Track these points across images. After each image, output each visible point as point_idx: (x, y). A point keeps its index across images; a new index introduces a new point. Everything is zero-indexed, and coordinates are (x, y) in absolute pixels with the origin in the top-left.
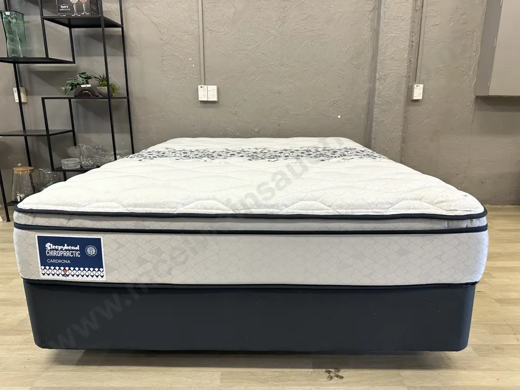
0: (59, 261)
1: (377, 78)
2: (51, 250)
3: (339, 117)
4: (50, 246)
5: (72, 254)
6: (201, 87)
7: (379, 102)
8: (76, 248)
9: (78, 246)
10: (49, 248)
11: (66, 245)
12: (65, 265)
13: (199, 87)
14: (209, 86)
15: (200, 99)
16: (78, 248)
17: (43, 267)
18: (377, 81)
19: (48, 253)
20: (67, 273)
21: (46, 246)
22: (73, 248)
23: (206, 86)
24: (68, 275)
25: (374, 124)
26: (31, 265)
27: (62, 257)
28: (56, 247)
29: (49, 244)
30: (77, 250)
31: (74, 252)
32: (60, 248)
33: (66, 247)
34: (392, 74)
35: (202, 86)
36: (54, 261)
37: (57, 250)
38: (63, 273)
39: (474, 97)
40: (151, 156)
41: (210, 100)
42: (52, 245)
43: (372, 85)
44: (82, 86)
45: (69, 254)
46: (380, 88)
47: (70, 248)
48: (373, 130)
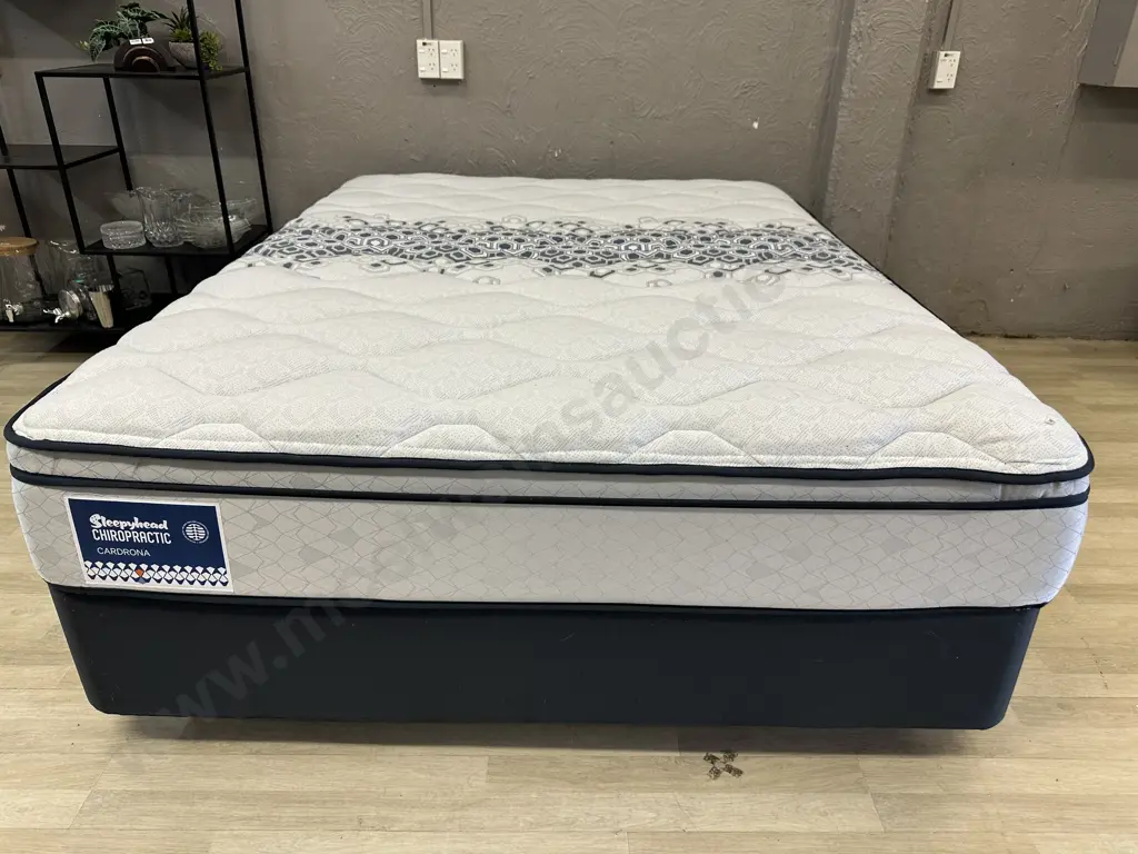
0: (124, 552)
1: (854, 33)
2: (103, 528)
3: (756, 125)
4: (100, 521)
5: (153, 537)
6: (424, 44)
7: (853, 95)
8: (160, 526)
9: (165, 522)
10: (99, 525)
11: (136, 519)
12: (138, 560)
13: (420, 42)
14: (441, 42)
15: (421, 75)
16: (164, 525)
17: (89, 564)
18: (852, 40)
19: (98, 535)
20: (146, 576)
21: (91, 520)
22: (154, 525)
23: (435, 42)
24: (148, 581)
25: (837, 147)
26: (60, 558)
27: (131, 544)
28: (115, 523)
29: (97, 516)
30: (163, 531)
31: (157, 534)
32: (123, 524)
33: (136, 524)
34: (887, 25)
35: (426, 41)
36: (113, 551)
37: (117, 529)
38: (136, 576)
39: (1076, 85)
40: (314, 249)
41: (444, 76)
42: (103, 519)
43: (838, 48)
44: (133, 42)
45: (145, 538)
46: (858, 59)
47: (146, 525)
48: (834, 162)
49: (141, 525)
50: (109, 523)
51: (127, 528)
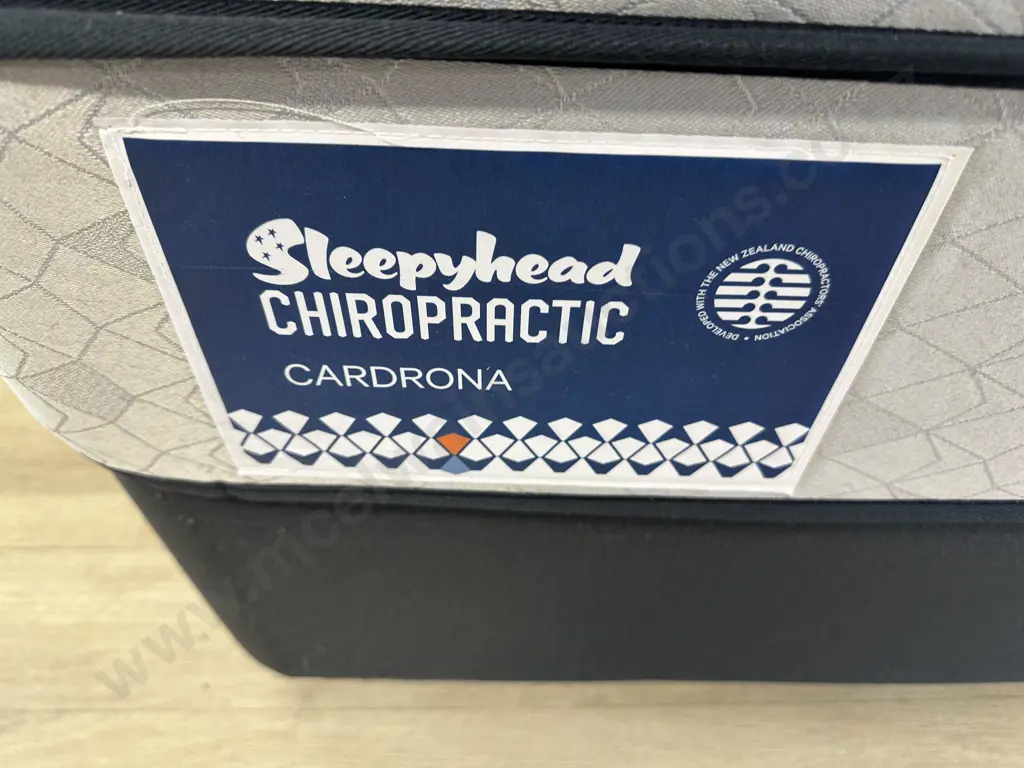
0: (404, 376)
2: (311, 285)
4: (299, 253)
5: (537, 321)
8: (598, 275)
9: (631, 253)
10: (294, 273)
11: (486, 242)
12: (452, 407)
16: (621, 270)
17: (249, 419)
19: (286, 314)
20: (474, 452)
21: (254, 250)
22: (570, 269)
24: (480, 465)
26: (130, 399)
27: (441, 347)
28: (376, 262)
29: (286, 230)
32: (413, 266)
36: (352, 375)
37: (378, 288)
38: (433, 451)
42: (316, 241)
45: (509, 322)
47: (530, 266)
49: (504, 268)
50: (344, 259)
51: (434, 285)
